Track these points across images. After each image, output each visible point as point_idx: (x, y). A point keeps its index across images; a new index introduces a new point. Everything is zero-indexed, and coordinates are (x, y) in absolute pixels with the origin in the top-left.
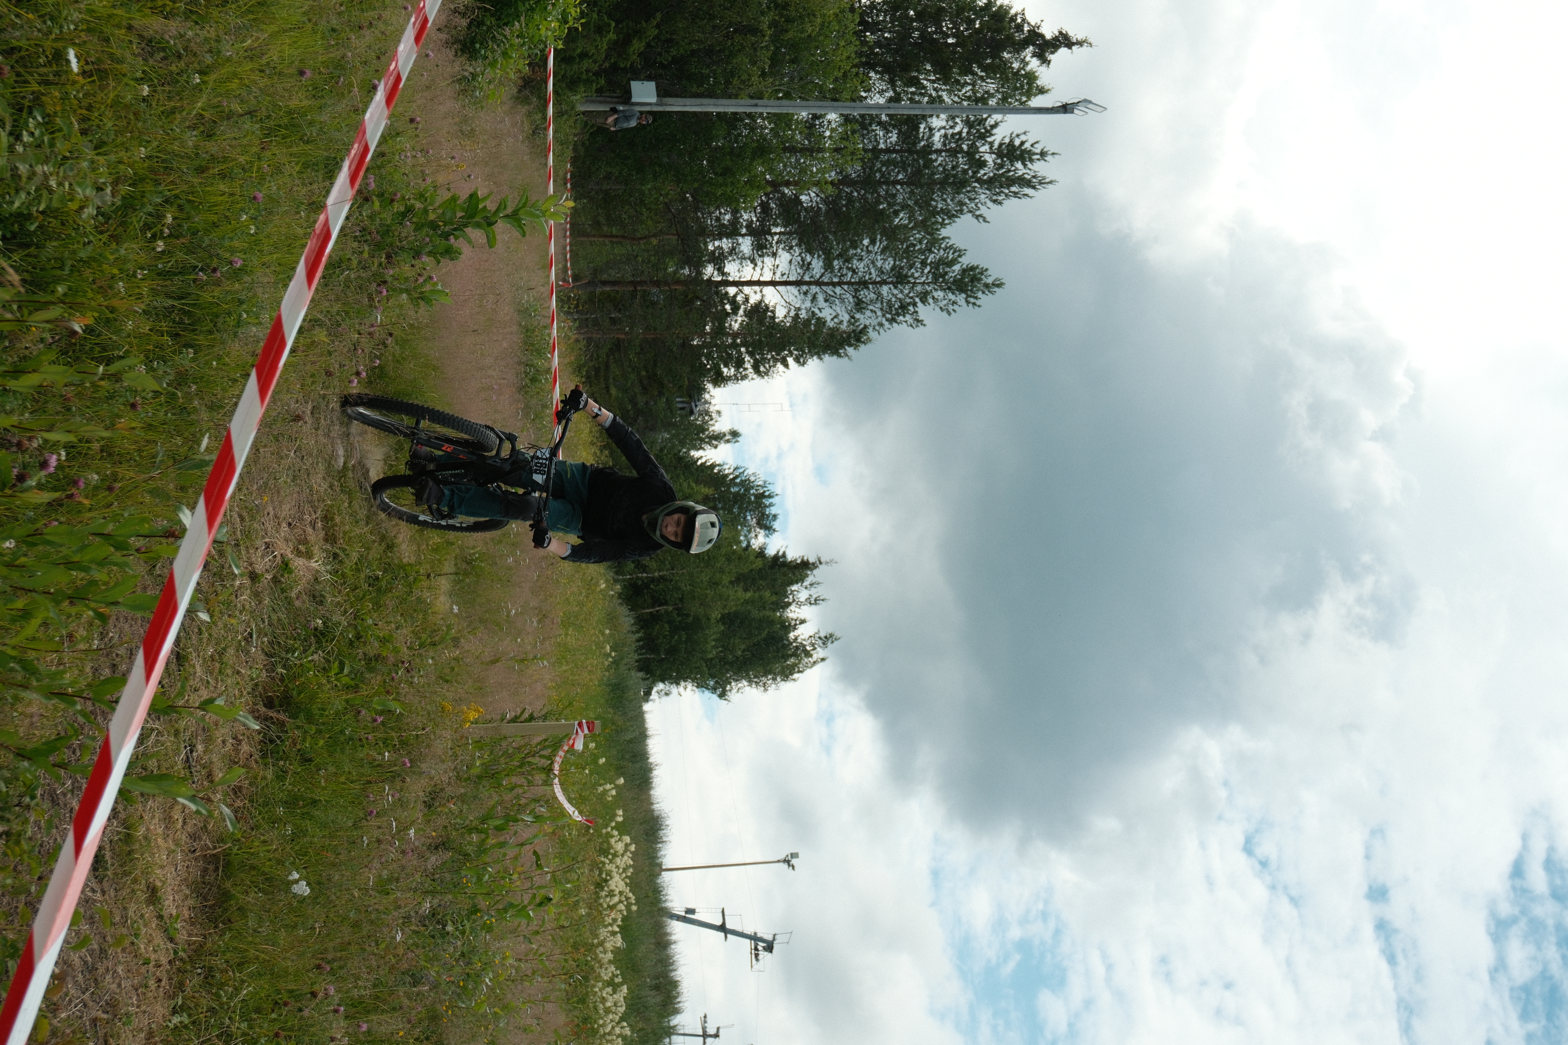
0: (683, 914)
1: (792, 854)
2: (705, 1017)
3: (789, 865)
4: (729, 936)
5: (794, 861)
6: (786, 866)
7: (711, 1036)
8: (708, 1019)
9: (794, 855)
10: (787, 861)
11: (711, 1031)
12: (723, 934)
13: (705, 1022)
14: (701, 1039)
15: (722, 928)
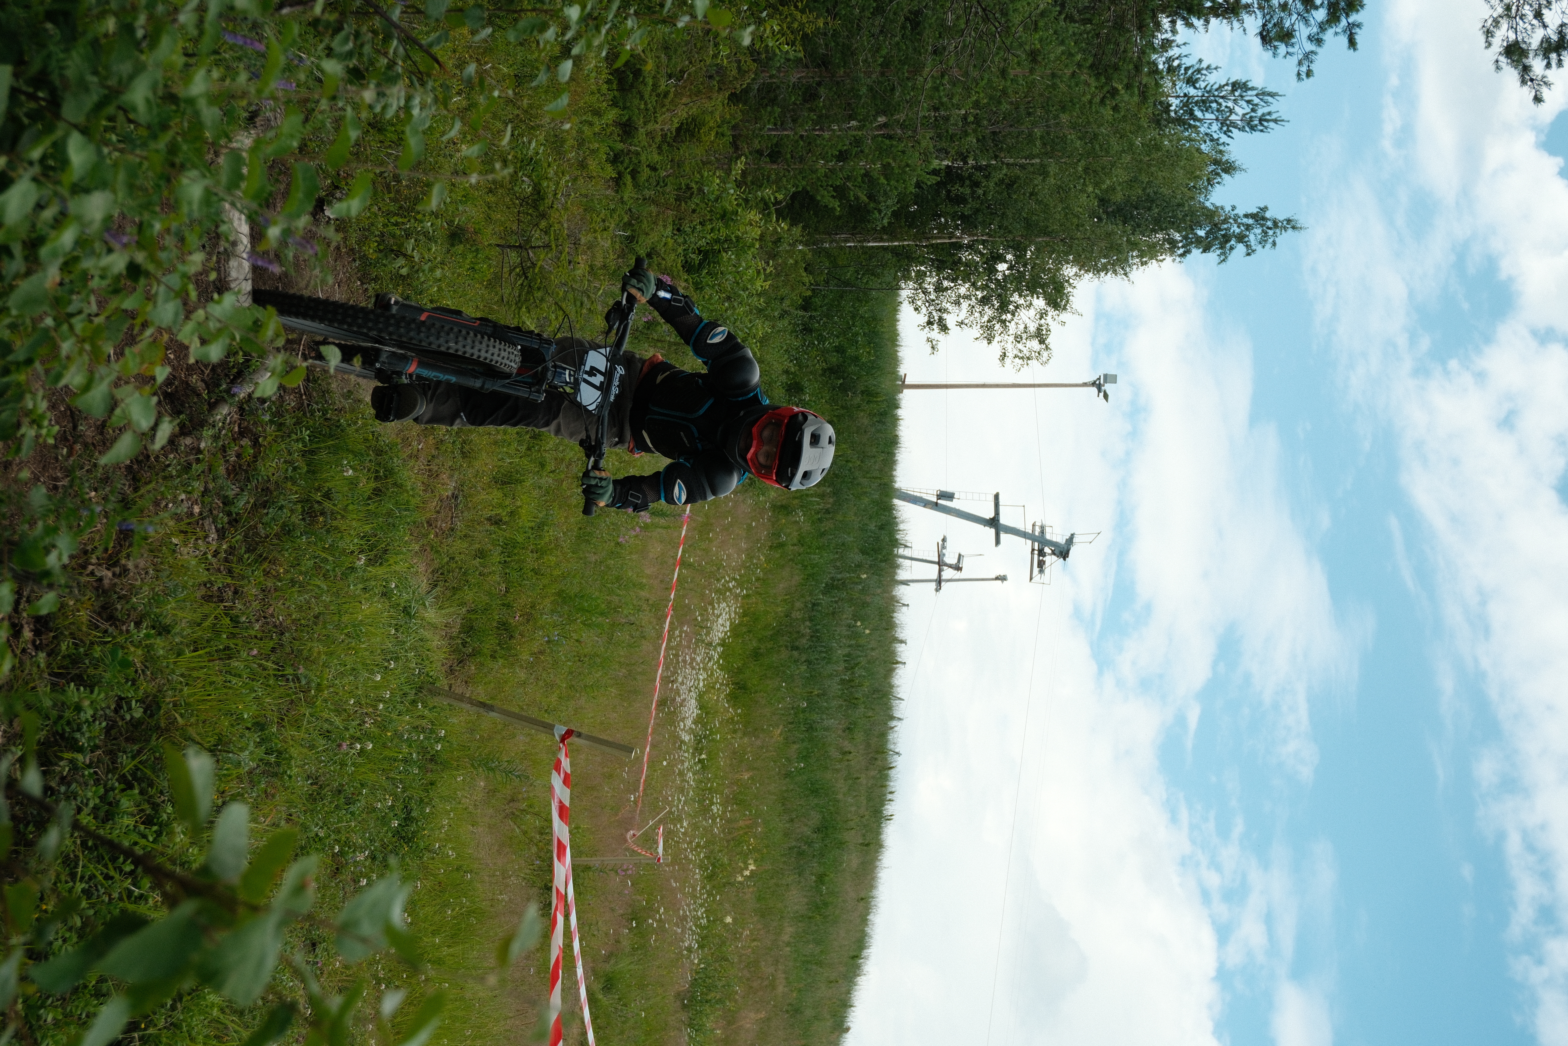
0: (934, 499)
1: (1106, 376)
2: (944, 540)
3: (1099, 391)
4: (1003, 536)
5: (1107, 387)
6: (1094, 390)
7: (950, 566)
8: (948, 544)
9: (1110, 378)
10: (1097, 385)
11: (951, 559)
12: (993, 531)
13: (944, 547)
14: (937, 567)
15: (993, 522)
